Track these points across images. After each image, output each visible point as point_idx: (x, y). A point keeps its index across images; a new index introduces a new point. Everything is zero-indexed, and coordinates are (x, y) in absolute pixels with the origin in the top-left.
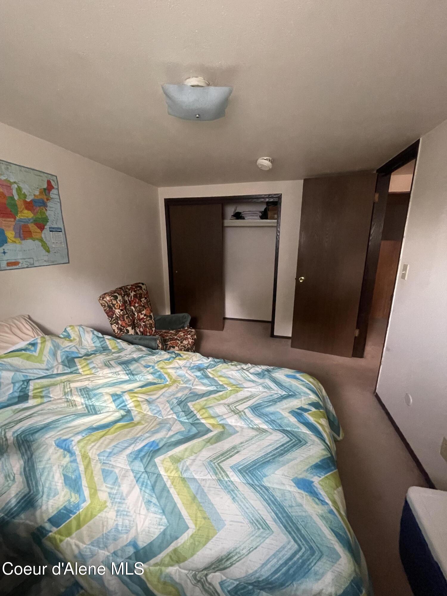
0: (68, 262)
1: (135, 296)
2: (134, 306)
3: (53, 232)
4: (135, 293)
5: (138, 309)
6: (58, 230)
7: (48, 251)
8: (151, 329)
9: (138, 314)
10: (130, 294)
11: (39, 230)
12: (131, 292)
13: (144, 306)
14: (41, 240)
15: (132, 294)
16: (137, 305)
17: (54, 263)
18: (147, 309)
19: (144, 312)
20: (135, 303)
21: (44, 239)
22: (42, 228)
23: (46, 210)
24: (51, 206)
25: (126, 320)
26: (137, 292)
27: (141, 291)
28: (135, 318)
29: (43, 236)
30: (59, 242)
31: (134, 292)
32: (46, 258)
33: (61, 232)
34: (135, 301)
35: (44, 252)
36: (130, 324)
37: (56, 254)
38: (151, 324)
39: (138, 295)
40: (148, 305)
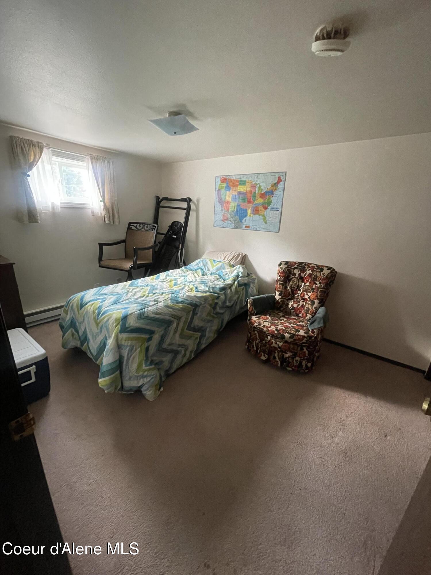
0: (278, 231)
1: (310, 275)
2: (305, 284)
3: (273, 211)
4: (311, 273)
5: (306, 287)
6: (277, 209)
7: (266, 223)
8: (306, 313)
9: (303, 292)
10: (306, 271)
11: (264, 210)
12: (309, 270)
13: (313, 289)
14: (264, 216)
15: (308, 272)
16: (308, 284)
17: (267, 230)
18: (314, 293)
19: (309, 294)
20: (307, 281)
21: (265, 215)
22: (266, 208)
23: (272, 197)
24: (276, 193)
25: (278, 285)
26: (315, 273)
27: (318, 274)
28: (297, 293)
29: (265, 213)
30: (274, 218)
31: (312, 271)
32: (263, 227)
33: (279, 210)
34: (307, 279)
35: (264, 223)
36: (279, 290)
37: (271, 225)
38: (309, 309)
39: (313, 276)
40: (317, 291)
